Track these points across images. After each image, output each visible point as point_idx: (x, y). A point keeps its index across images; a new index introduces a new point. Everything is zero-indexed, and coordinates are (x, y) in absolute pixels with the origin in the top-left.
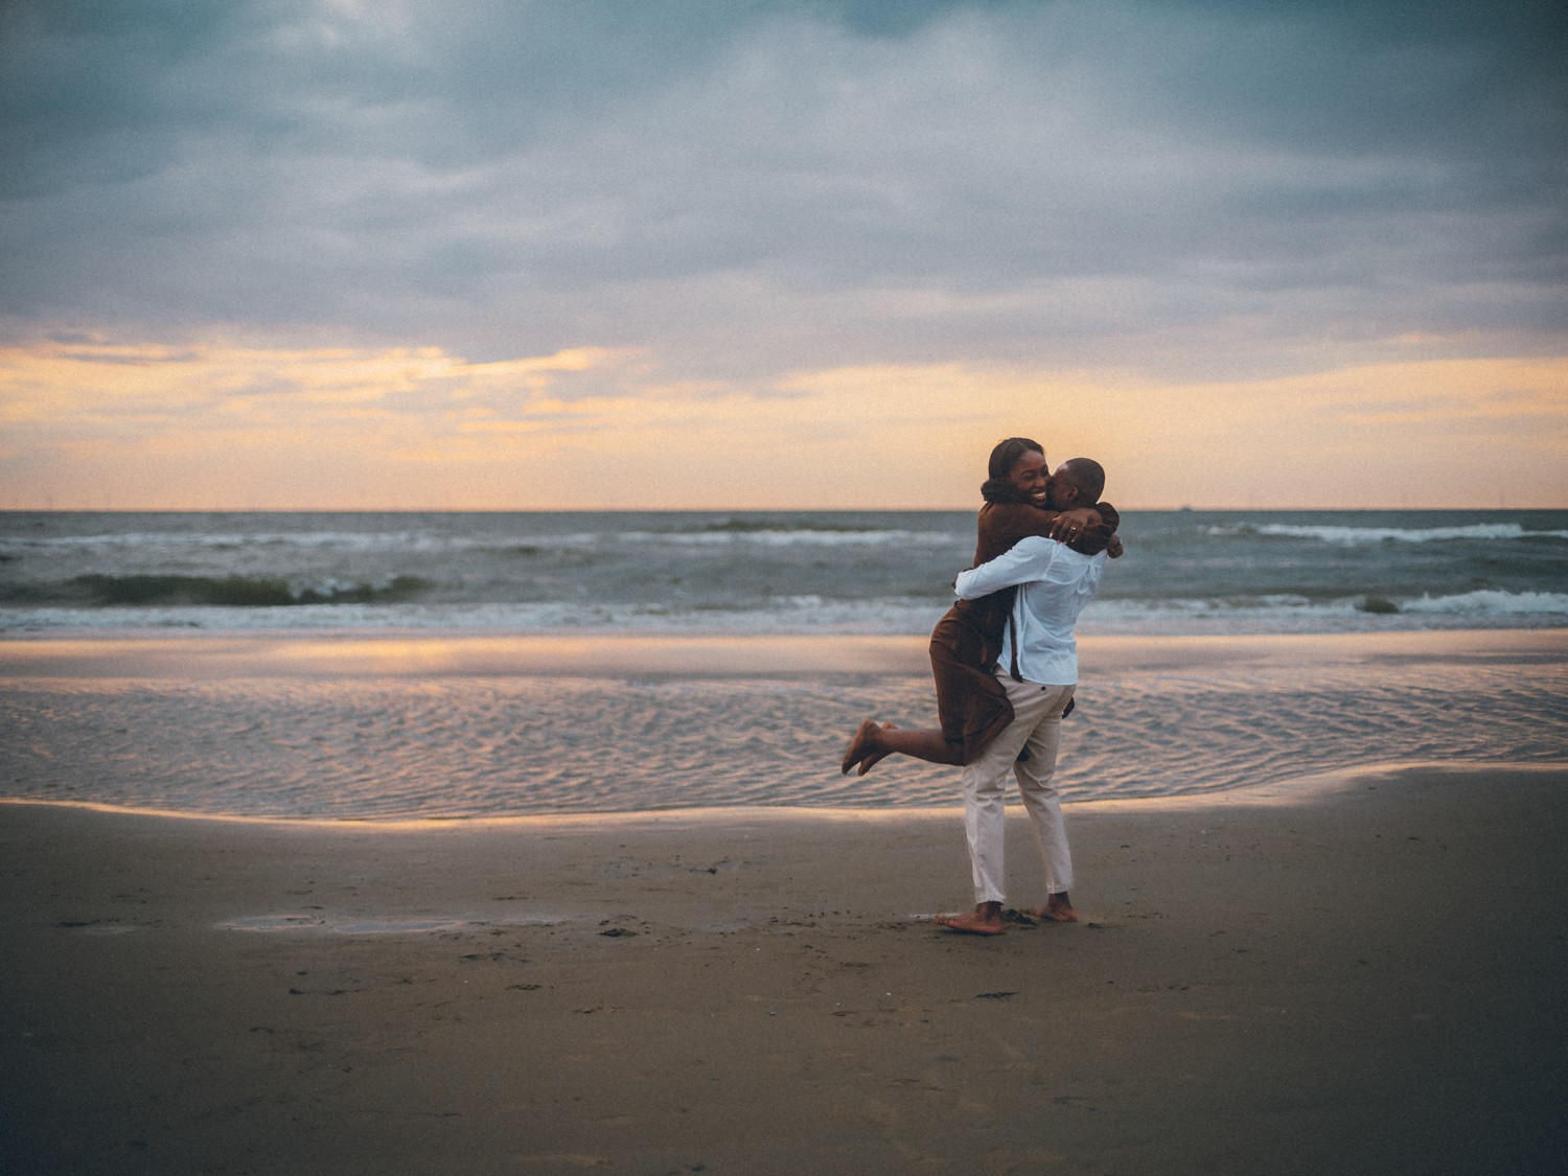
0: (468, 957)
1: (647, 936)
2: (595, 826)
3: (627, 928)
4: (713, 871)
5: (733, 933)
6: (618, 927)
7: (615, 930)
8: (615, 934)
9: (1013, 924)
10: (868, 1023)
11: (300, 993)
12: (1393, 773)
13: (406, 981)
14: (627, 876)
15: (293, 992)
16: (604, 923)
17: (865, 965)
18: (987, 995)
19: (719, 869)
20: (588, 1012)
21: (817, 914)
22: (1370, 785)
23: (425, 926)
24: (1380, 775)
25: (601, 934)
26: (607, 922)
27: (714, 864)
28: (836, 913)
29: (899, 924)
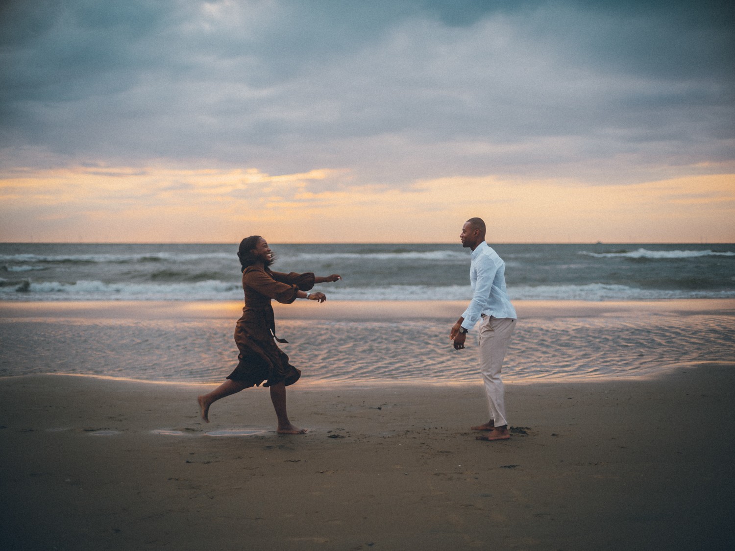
0: (268, 447)
1: (349, 438)
2: (326, 387)
3: (341, 435)
4: (380, 409)
5: (388, 437)
6: (336, 434)
7: (335, 435)
8: (335, 437)
9: (517, 434)
10: (450, 479)
11: (190, 463)
12: (694, 366)
13: (239, 457)
14: (340, 411)
15: (188, 462)
16: (329, 432)
17: (449, 452)
18: (505, 467)
19: (383, 408)
20: (322, 473)
21: (427, 428)
22: (683, 371)
23: (248, 433)
24: (688, 366)
25: (329, 437)
26: (331, 431)
27: (381, 405)
28: (436, 428)
29: (465, 433)
